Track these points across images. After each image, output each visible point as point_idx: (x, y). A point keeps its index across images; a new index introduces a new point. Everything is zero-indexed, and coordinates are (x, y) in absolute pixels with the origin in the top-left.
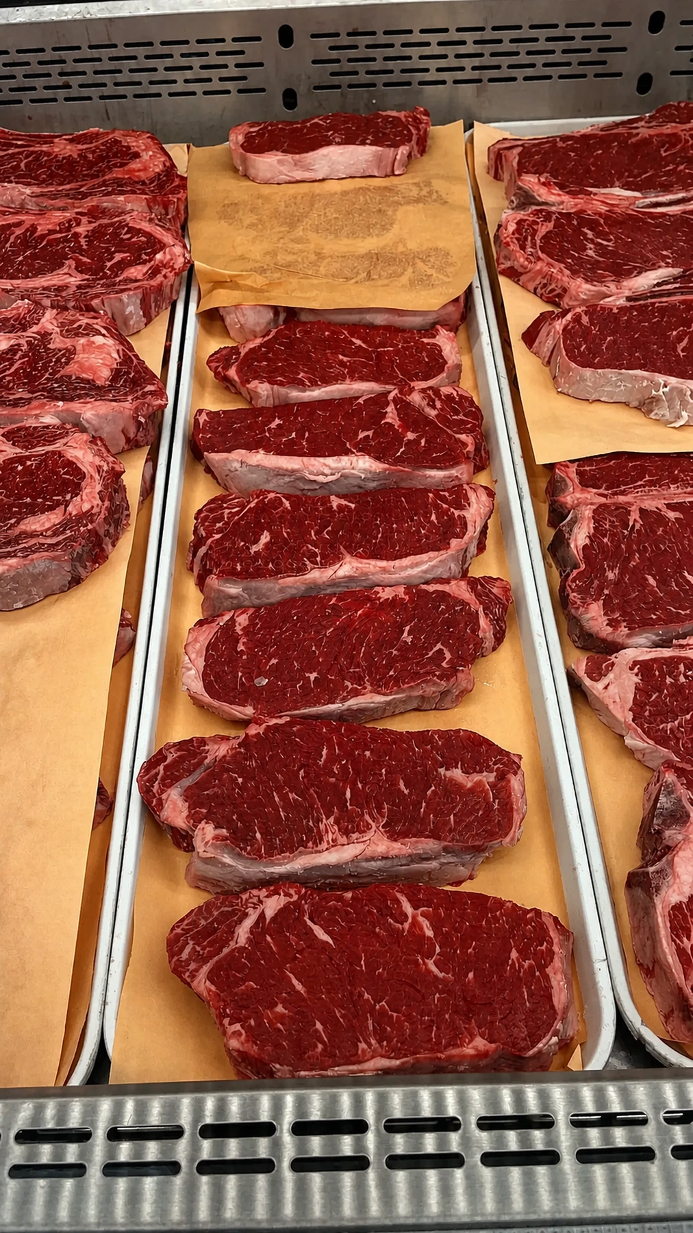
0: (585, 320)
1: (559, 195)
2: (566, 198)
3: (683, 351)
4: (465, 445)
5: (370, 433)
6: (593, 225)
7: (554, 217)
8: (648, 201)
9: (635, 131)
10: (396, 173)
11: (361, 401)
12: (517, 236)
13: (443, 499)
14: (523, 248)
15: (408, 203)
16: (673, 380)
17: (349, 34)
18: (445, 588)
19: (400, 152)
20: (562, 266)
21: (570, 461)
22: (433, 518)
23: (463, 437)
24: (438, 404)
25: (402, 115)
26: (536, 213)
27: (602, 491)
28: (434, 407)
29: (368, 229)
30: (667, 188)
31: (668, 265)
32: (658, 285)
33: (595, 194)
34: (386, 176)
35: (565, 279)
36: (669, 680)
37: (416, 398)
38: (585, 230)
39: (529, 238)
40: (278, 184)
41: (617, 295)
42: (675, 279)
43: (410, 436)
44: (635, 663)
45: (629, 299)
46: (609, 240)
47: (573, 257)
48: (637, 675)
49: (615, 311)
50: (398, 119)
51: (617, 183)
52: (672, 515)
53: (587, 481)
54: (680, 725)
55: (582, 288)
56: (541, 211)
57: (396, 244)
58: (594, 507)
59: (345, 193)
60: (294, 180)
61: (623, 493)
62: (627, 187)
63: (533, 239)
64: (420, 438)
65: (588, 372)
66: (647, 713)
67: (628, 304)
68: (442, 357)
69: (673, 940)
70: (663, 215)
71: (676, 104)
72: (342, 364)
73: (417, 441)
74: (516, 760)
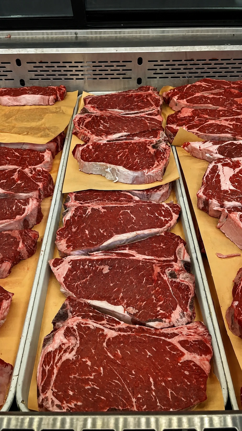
0: (91, 147)
1: (96, 110)
2: (98, 111)
3: (119, 157)
4: (38, 186)
5: (5, 181)
6: (104, 119)
7: (93, 116)
8: (125, 113)
9: (128, 94)
10: (50, 104)
11: (7, 171)
12: (78, 122)
13: (20, 202)
14: (79, 125)
15: (51, 113)
16: (113, 166)
17: (39, 63)
18: (10, 232)
19: (50, 97)
20: (89, 131)
21: (74, 192)
22: (14, 208)
23: (38, 183)
24: (34, 173)
25: (55, 88)
26: (87, 115)
27: (81, 202)
28: (31, 173)
29: (33, 120)
30: (133, 109)
31: (125, 131)
32: (119, 137)
33: (108, 111)
34: (47, 105)
35: (89, 135)
36: (81, 267)
37: (26, 170)
38: (101, 121)
39: (82, 122)
40: (9, 106)
41: (104, 140)
42: (125, 136)
43: (19, 182)
44: (71, 260)
45: (107, 141)
46: (108, 124)
47: (94, 129)
48: (70, 265)
49: (102, 144)
50: (54, 88)
51: (117, 108)
52: (103, 210)
53: (77, 199)
54: (80, 284)
55: (94, 138)
56: (89, 115)
57: (42, 124)
58: (76, 207)
59: (30, 109)
60: (14, 105)
61: (88, 203)
62: (120, 109)
63: (83, 122)
64: (22, 183)
65: (86, 163)
66: (69, 279)
67: (107, 143)
68: (43, 159)
69: (42, 366)
70: (129, 117)
71: (146, 86)
72: (8, 160)
73: (21, 184)
74: (11, 295)
